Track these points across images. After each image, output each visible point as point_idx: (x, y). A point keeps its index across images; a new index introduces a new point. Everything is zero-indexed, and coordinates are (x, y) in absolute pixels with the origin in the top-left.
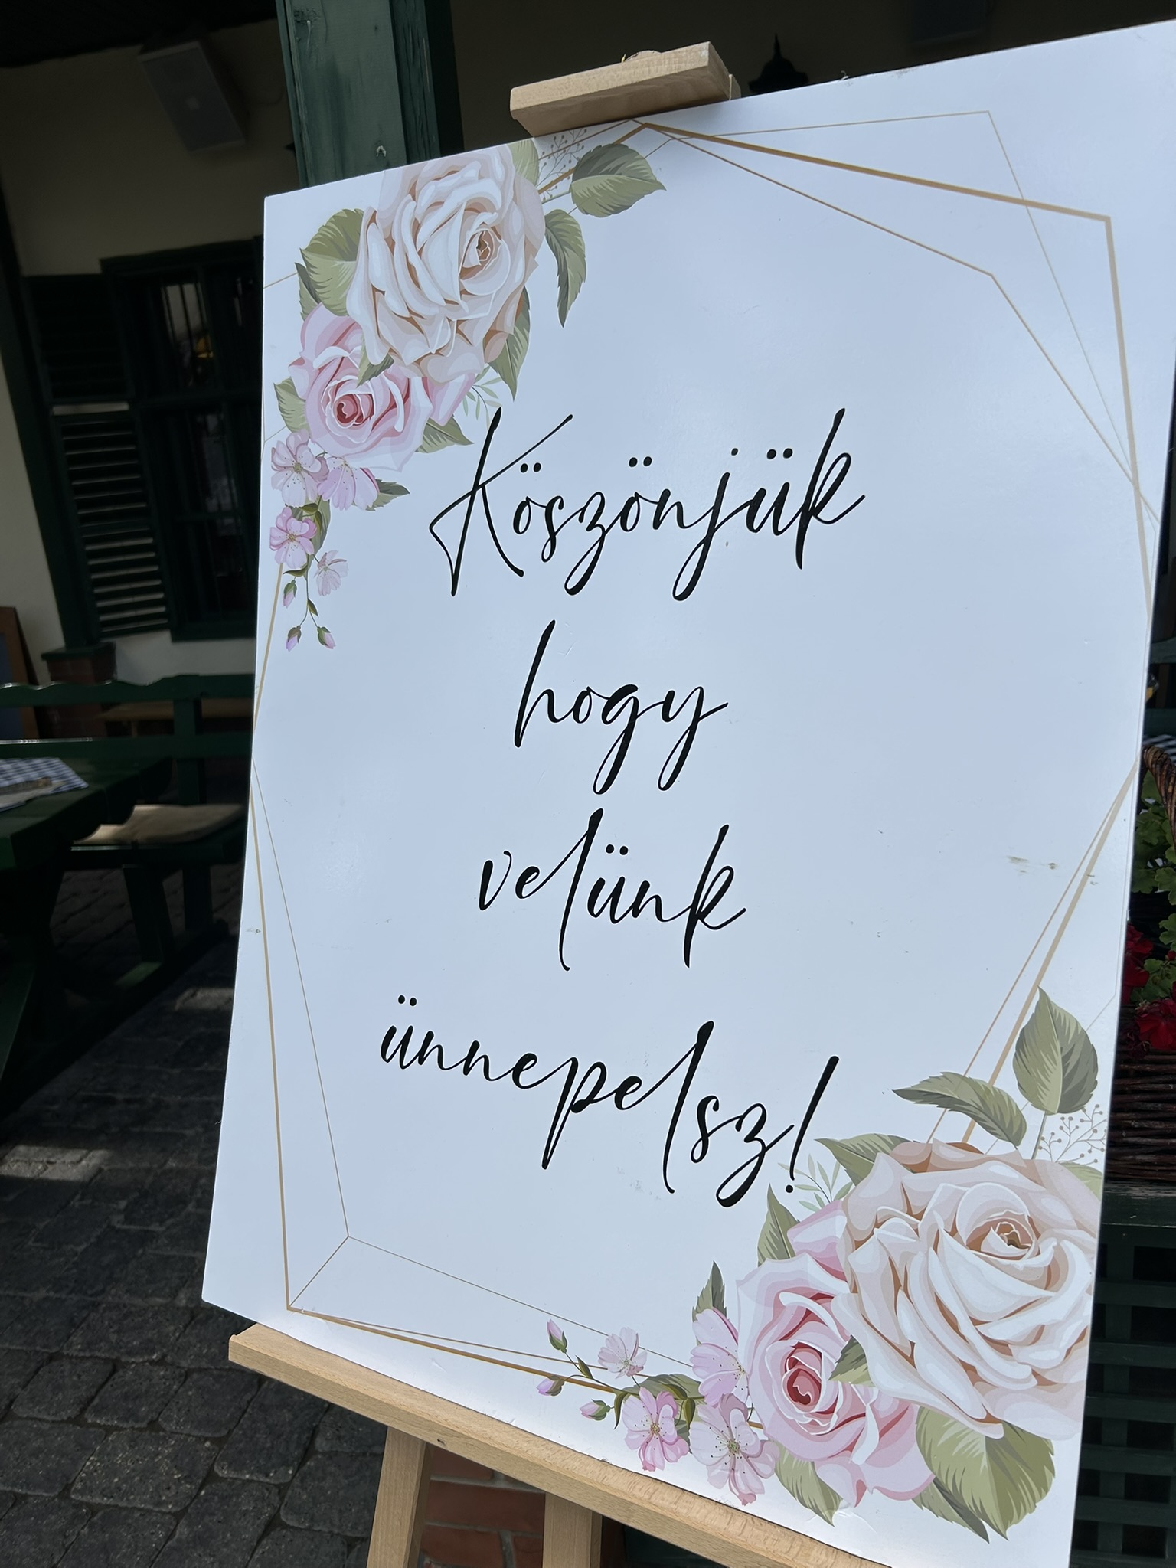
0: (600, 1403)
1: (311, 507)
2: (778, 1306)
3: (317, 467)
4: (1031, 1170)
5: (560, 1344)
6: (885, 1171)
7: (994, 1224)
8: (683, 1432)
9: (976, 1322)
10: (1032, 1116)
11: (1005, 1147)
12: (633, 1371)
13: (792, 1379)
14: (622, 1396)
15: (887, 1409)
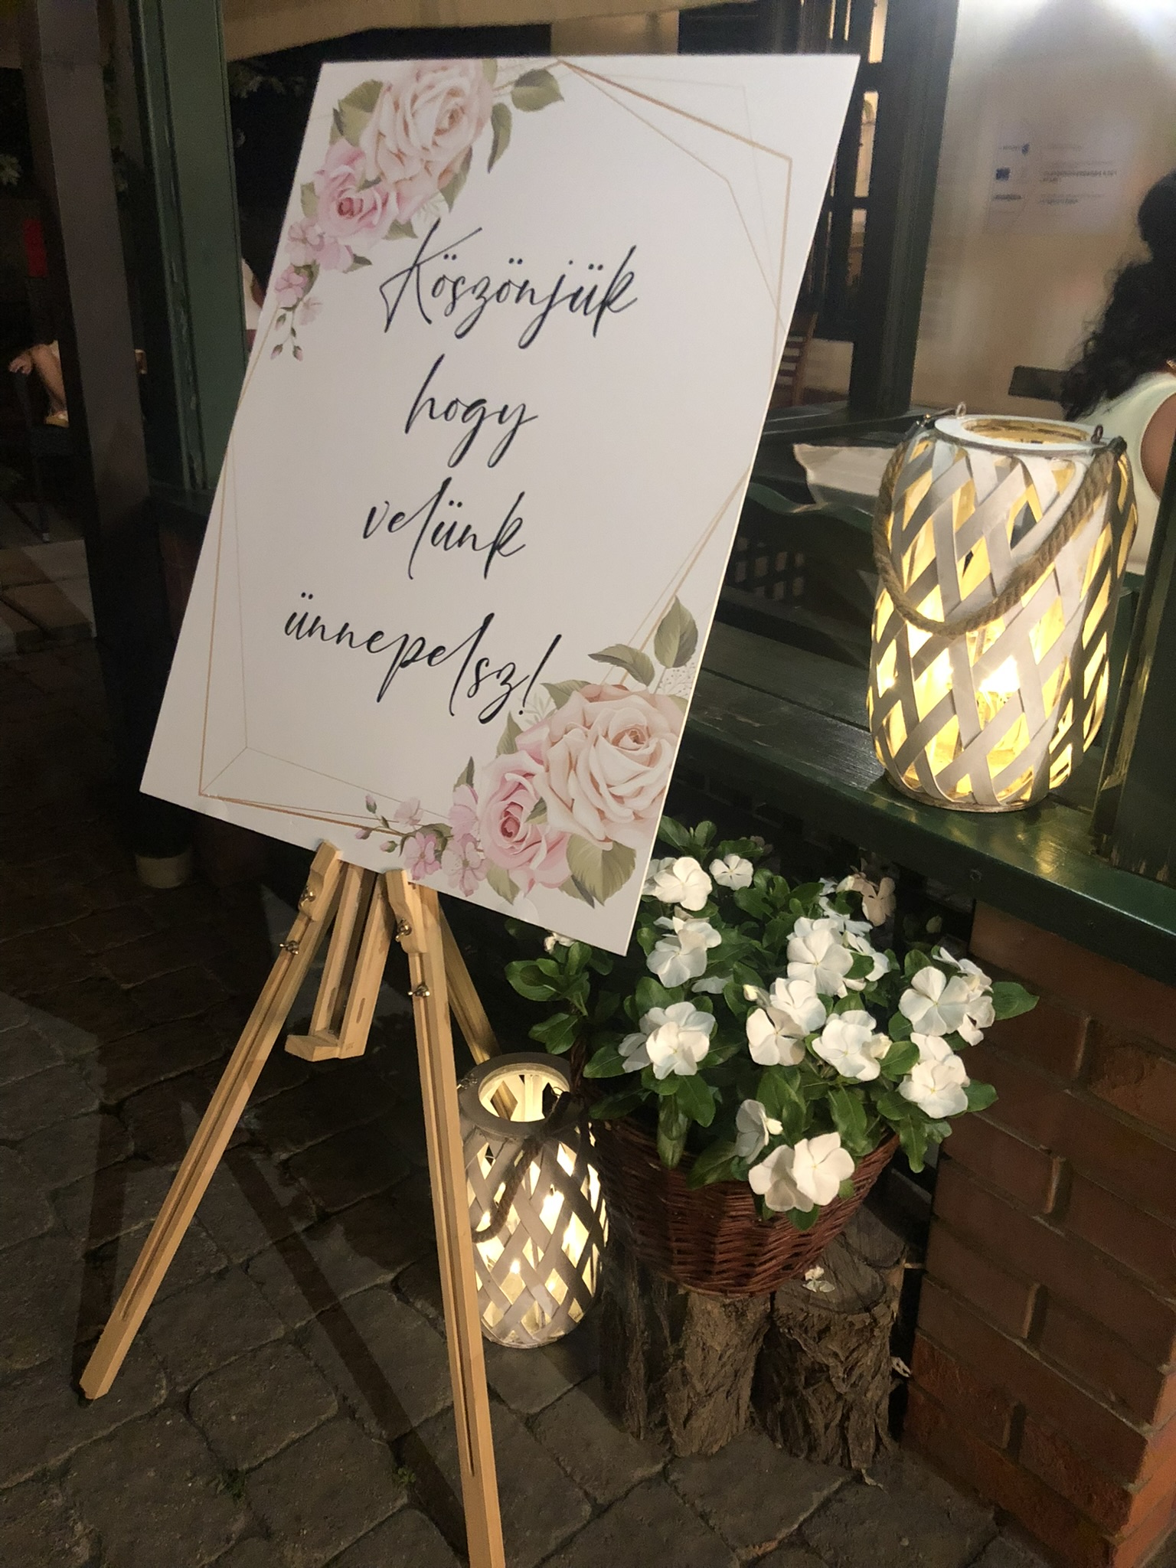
0: (393, 842)
1: (308, 267)
2: (504, 781)
3: (317, 241)
4: (652, 700)
5: (372, 808)
6: (576, 700)
7: (627, 731)
8: (438, 855)
9: (609, 786)
10: (658, 668)
11: (642, 686)
12: (414, 822)
13: (505, 822)
14: (405, 837)
15: (553, 837)
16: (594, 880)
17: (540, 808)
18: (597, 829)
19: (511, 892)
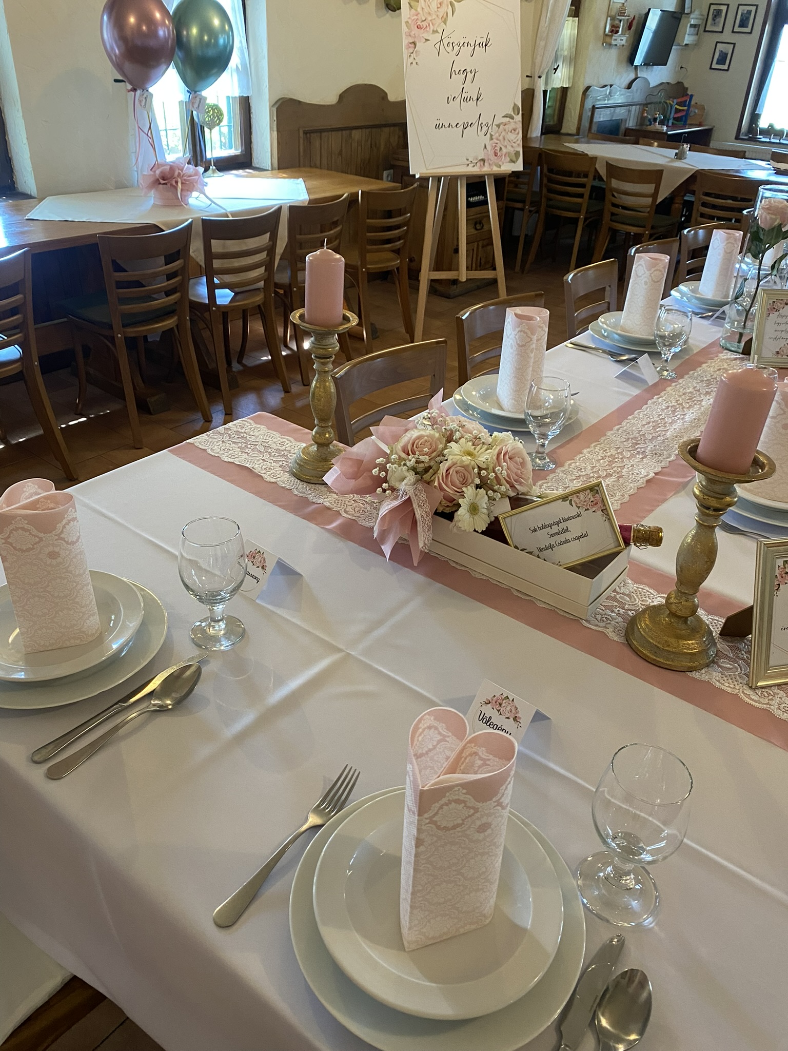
0: (474, 165)
1: (413, 42)
2: (492, 146)
3: (414, 36)
4: (515, 122)
5: (468, 160)
6: (502, 126)
7: (512, 130)
8: (484, 164)
9: (512, 140)
10: (515, 116)
11: (512, 120)
12: (477, 159)
13: (495, 154)
15: (505, 153)
16: (514, 159)
17: (501, 149)
18: (512, 149)
19: (500, 166)
